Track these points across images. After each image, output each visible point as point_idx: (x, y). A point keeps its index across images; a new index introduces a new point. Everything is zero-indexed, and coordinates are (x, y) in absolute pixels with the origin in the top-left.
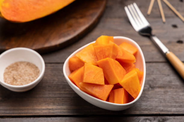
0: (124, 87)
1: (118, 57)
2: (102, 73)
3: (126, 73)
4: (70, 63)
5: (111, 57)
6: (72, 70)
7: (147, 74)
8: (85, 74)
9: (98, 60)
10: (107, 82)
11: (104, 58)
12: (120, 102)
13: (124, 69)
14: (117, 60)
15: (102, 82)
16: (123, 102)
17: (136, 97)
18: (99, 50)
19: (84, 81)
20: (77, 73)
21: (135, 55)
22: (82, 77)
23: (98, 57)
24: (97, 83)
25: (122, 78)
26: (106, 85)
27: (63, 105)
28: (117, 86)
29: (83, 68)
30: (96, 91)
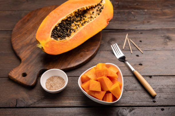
0: (112, 92)
1: (109, 76)
2: (100, 85)
3: (113, 85)
4: (82, 79)
5: (104, 76)
6: (83, 82)
7: (124, 83)
8: (90, 85)
9: (97, 77)
10: (102, 90)
11: (101, 77)
12: (109, 101)
13: (112, 82)
14: (108, 77)
15: (100, 90)
16: (111, 101)
17: (118, 98)
18: (98, 72)
19: (90, 90)
20: (86, 84)
21: (117, 73)
22: (88, 87)
23: (97, 75)
24: (97, 90)
25: (111, 87)
26: (102, 92)
27: (78, 100)
28: (108, 92)
29: (89, 81)
30: (96, 95)
